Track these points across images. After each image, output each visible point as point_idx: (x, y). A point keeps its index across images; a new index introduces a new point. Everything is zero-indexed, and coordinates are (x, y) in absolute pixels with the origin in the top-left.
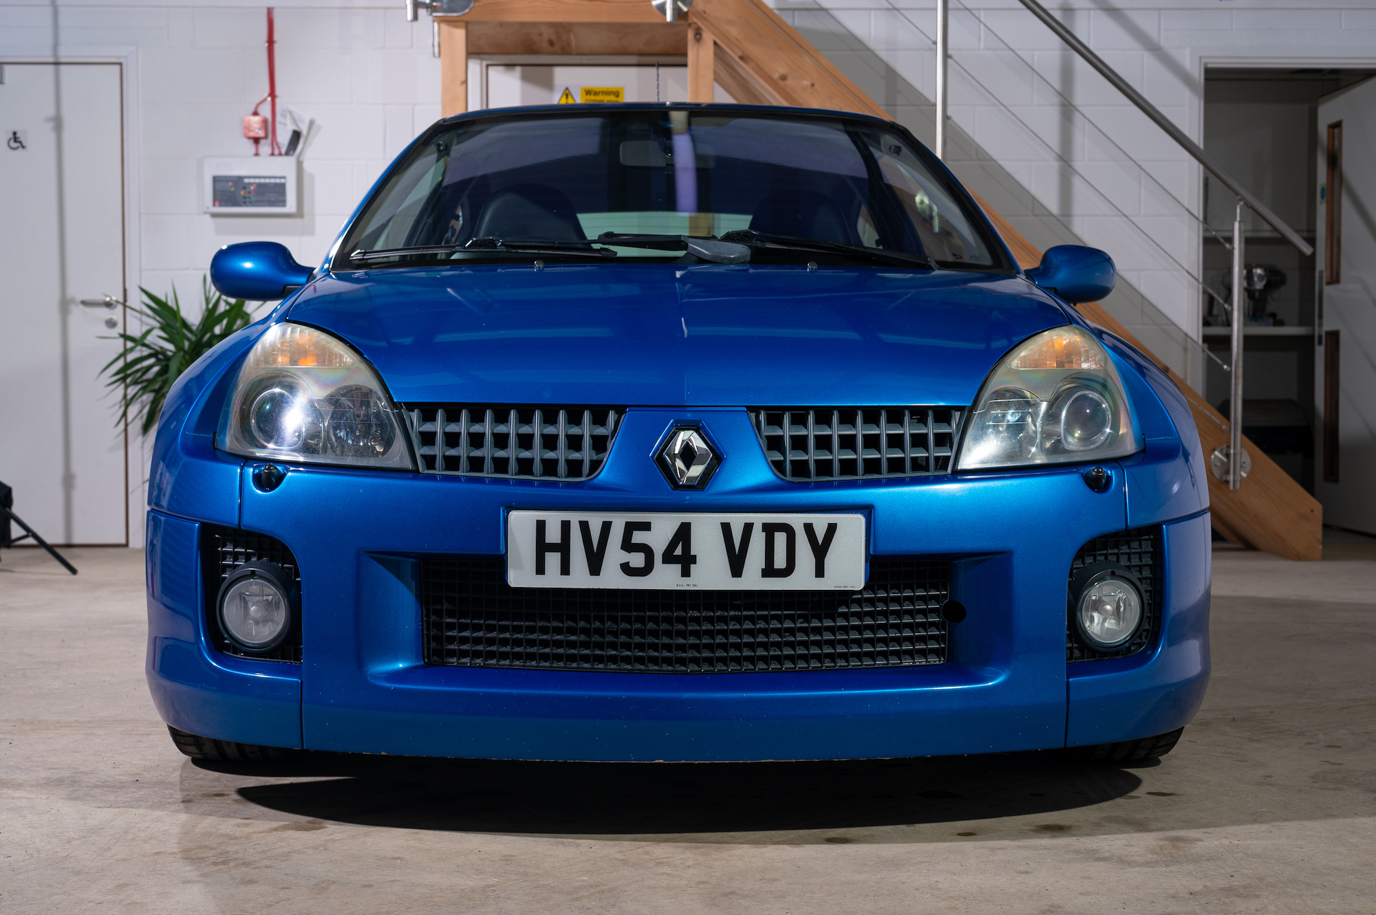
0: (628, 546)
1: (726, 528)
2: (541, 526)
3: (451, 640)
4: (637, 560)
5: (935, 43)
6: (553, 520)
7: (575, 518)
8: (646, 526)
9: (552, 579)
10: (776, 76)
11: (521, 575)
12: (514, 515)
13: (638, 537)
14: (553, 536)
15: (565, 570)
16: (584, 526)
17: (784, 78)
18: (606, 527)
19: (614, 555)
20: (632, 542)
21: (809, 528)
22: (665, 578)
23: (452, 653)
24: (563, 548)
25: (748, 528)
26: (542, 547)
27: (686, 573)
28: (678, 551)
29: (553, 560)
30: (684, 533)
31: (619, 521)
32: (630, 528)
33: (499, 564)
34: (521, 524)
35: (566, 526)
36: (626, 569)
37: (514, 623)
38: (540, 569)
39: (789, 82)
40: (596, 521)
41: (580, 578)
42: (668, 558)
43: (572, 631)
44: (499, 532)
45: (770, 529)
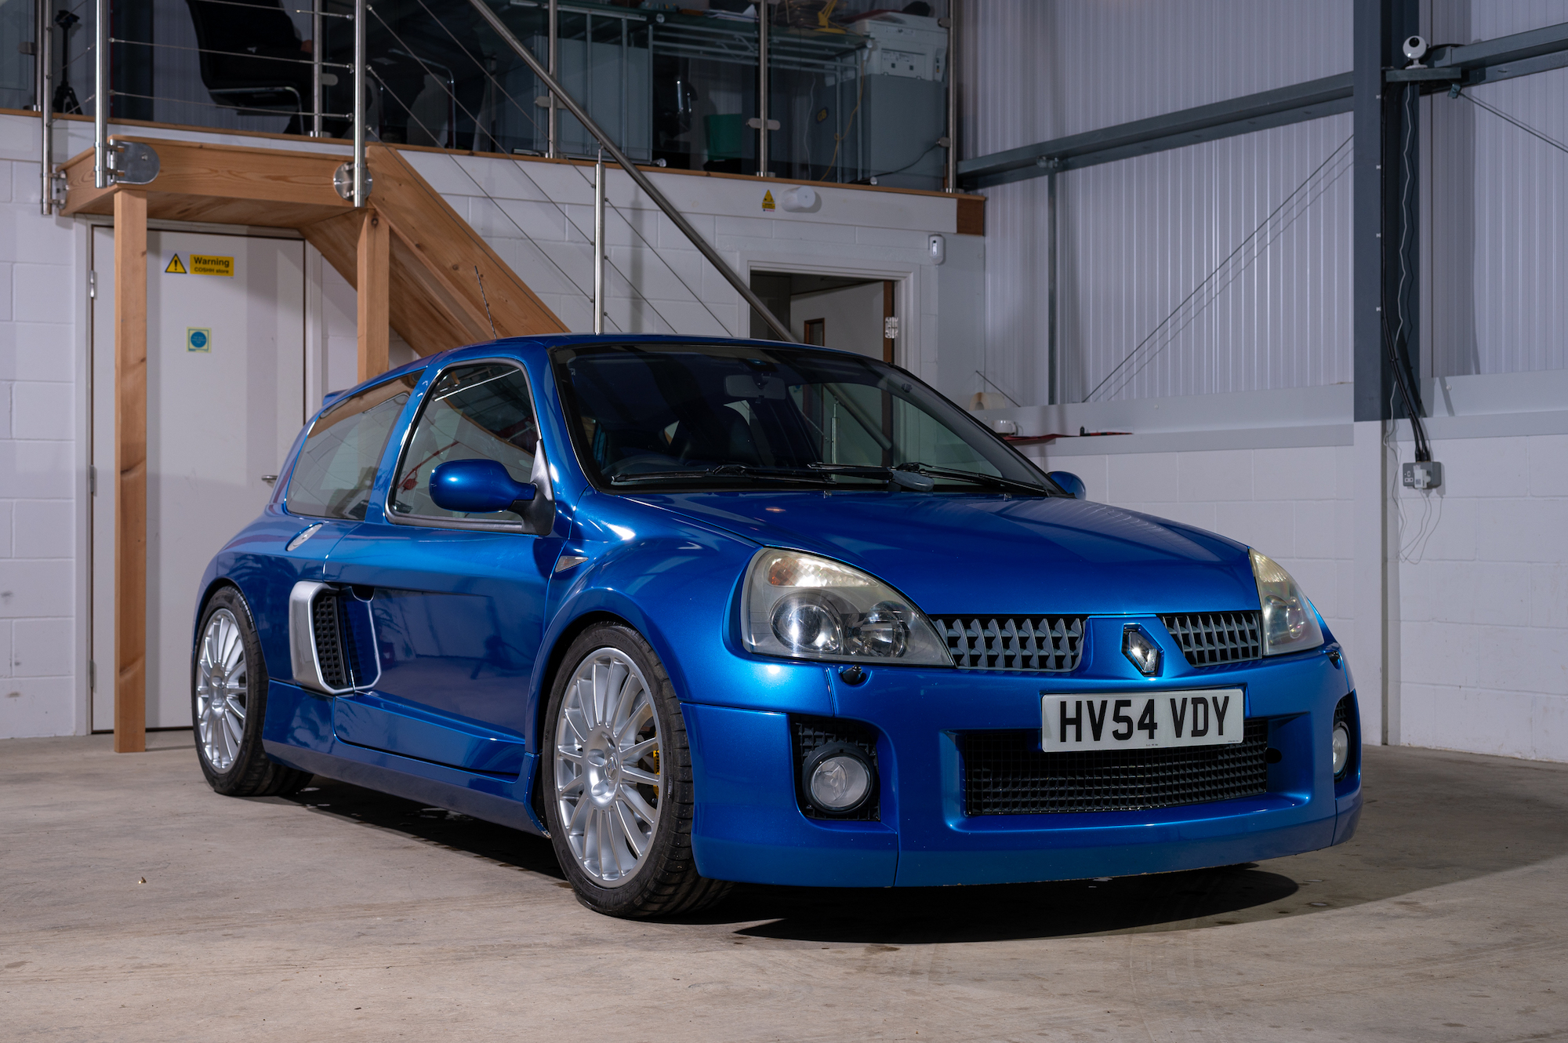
0: (1117, 718)
1: (1173, 701)
2: (1063, 705)
3: (987, 794)
4: (1123, 728)
5: (594, 244)
6: (1071, 700)
7: (1084, 698)
8: (1128, 703)
9: (1071, 746)
10: (449, 265)
11: (1050, 743)
12: (1046, 698)
13: (1124, 711)
14: (1071, 713)
15: (1079, 738)
16: (1090, 704)
17: (456, 268)
18: (1104, 704)
19: (1109, 725)
20: (1120, 715)
21: (1215, 699)
22: (1139, 741)
23: (987, 805)
24: (1077, 721)
25: (1184, 701)
26: (1065, 721)
27: (1151, 736)
28: (1147, 721)
29: (1071, 730)
30: (1150, 708)
31: (1112, 700)
32: (1120, 704)
33: (1036, 734)
34: (1050, 704)
35: (1079, 704)
36: (1117, 735)
37: (1033, 779)
38: (1063, 739)
39: (461, 271)
40: (1097, 700)
41: (1088, 744)
42: (1142, 726)
43: (1071, 783)
44: (1036, 711)
45: (1196, 701)
